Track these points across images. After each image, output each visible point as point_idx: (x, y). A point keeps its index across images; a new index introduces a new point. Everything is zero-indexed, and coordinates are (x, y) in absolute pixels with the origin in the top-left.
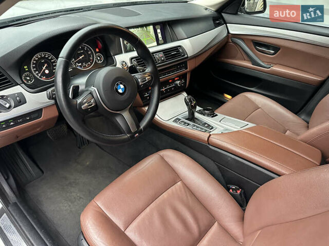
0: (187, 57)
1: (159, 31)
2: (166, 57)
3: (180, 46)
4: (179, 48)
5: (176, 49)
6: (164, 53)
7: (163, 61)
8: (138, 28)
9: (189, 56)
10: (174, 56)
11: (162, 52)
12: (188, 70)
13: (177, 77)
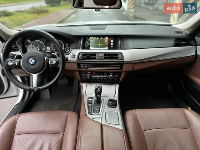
0: (123, 61)
1: (112, 41)
2: (104, 57)
3: (120, 53)
4: (119, 54)
5: (116, 54)
6: (104, 54)
7: (101, 59)
8: (97, 37)
9: (124, 61)
10: (111, 58)
11: (103, 54)
12: (123, 70)
13: (112, 72)
